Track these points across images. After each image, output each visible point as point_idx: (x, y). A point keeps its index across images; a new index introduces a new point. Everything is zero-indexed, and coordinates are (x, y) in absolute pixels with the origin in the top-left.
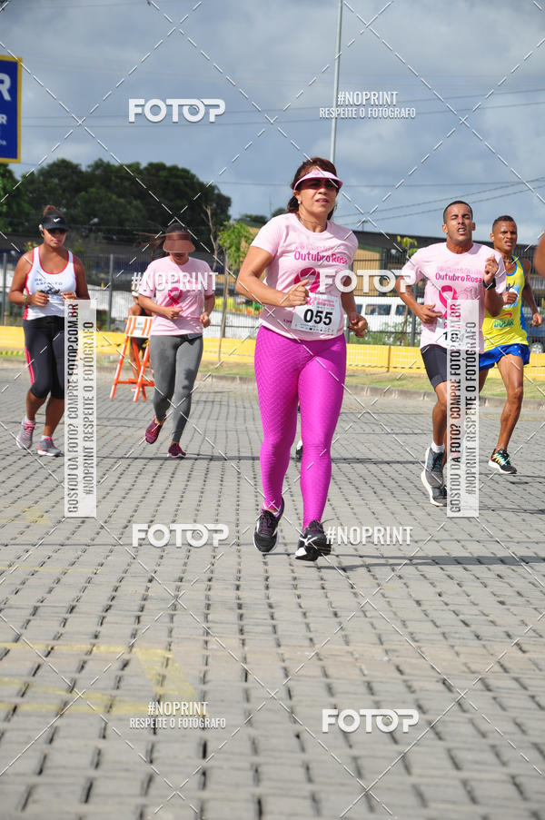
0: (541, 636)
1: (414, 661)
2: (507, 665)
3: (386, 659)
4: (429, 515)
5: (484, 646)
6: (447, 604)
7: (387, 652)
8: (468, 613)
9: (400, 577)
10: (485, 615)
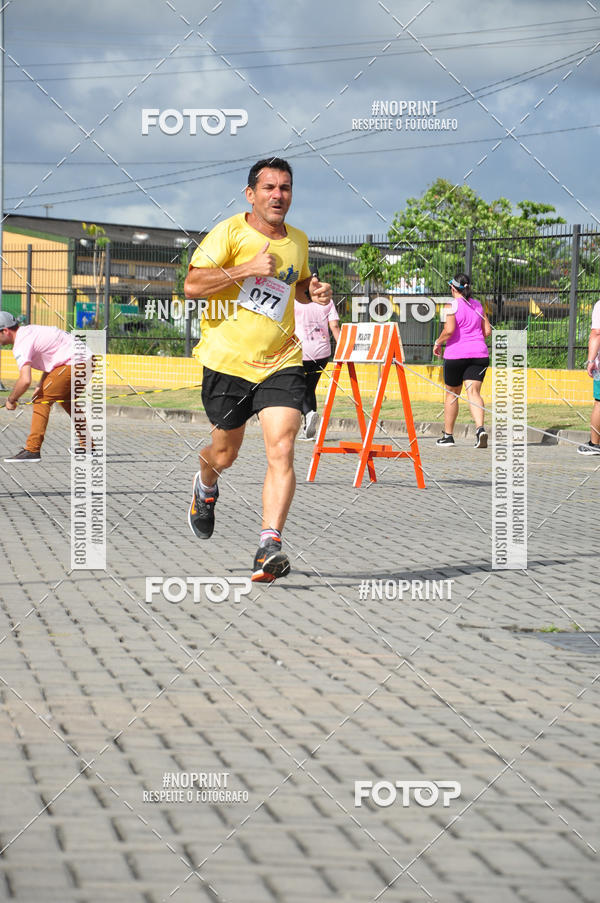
0: (234, 683)
1: (82, 718)
2: (192, 717)
3: (49, 716)
4: (117, 549)
5: (167, 698)
6: (128, 651)
7: (50, 709)
8: (152, 660)
9: (76, 622)
10: (172, 661)
